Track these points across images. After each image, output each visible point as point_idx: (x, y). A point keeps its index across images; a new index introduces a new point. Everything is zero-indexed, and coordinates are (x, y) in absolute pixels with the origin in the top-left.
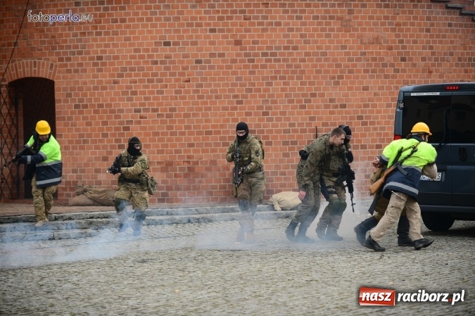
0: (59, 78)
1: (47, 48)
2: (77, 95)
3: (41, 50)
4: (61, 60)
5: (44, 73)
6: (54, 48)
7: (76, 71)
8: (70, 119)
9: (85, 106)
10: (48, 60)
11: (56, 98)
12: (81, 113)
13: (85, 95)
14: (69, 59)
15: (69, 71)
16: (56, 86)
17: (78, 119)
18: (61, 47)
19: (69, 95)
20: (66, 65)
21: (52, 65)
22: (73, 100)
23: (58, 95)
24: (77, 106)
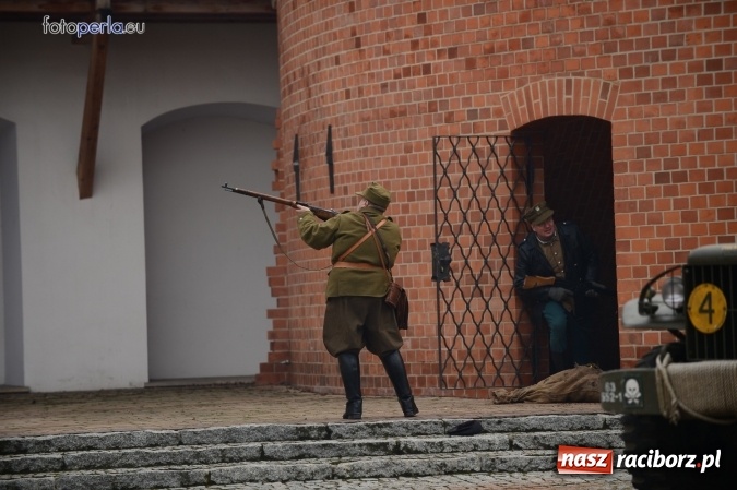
0: (621, 114)
1: (594, 49)
2: (662, 152)
3: (582, 53)
4: (626, 73)
5: (587, 105)
6: (610, 48)
7: (661, 97)
8: (646, 206)
9: (681, 177)
10: (598, 74)
11: (615, 161)
12: (671, 191)
13: (682, 151)
14: (644, 71)
15: (644, 99)
16: (614, 134)
17: (664, 206)
18: (627, 45)
19: (644, 153)
20: (637, 86)
21: (606, 86)
22: (653, 164)
23: (619, 153)
24: (661, 178)
